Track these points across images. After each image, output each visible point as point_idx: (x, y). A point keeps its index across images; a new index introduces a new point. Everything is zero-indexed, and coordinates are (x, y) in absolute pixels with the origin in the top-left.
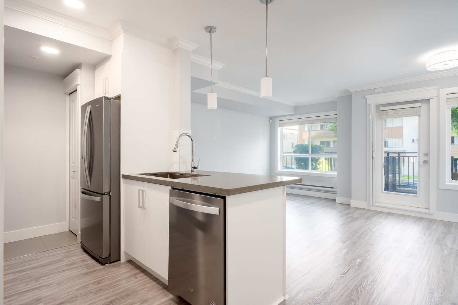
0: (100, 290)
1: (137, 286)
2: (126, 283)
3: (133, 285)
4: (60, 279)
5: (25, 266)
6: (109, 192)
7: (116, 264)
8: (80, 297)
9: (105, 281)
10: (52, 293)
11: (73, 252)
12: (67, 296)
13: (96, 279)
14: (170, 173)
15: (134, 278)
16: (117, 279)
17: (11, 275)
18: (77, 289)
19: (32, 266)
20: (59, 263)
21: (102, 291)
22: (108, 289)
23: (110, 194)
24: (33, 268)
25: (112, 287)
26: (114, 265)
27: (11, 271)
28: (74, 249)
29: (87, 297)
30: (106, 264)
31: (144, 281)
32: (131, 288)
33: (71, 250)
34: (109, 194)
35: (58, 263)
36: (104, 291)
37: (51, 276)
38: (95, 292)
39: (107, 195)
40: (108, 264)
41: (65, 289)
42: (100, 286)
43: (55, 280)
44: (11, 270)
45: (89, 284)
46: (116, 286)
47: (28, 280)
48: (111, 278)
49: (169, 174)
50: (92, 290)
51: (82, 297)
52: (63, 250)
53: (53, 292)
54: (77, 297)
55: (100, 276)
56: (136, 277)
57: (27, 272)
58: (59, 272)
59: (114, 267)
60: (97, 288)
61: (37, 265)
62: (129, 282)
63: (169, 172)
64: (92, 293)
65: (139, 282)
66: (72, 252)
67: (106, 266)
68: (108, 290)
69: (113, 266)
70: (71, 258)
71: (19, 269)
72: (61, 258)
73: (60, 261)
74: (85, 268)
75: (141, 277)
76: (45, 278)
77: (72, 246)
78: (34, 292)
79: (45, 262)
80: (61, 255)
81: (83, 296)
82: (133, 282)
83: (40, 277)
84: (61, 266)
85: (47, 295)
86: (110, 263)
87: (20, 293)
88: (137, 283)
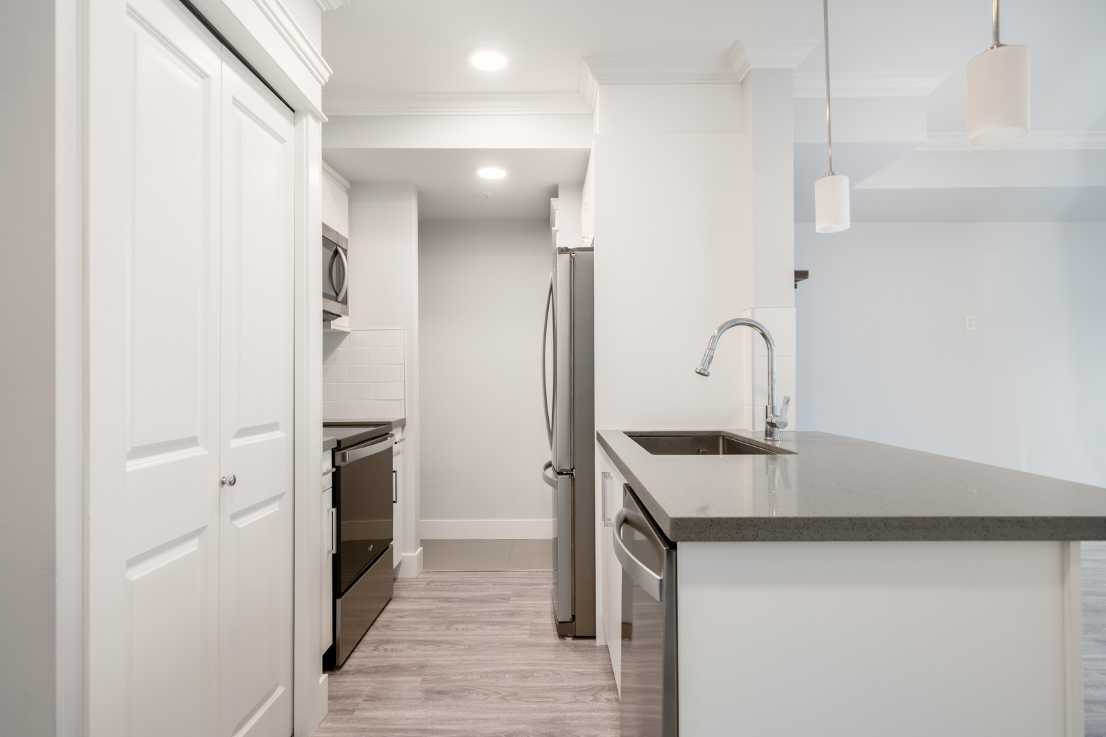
0: (515, 694)
1: (583, 722)
2: (568, 702)
3: (579, 714)
4: (478, 637)
5: (457, 590)
6: (572, 470)
7: (585, 645)
8: (475, 694)
9: (537, 677)
10: (447, 663)
11: (535, 589)
12: (461, 681)
13: (526, 665)
14: (723, 434)
15: (591, 698)
16: (560, 684)
17: (429, 601)
18: (484, 672)
19: (464, 595)
20: (501, 604)
21: (516, 699)
22: (527, 699)
23: (574, 474)
24: (462, 600)
25: (538, 700)
26: (578, 646)
27: (435, 594)
28: (542, 582)
29: (484, 700)
30: (567, 636)
31: (606, 714)
32: (567, 722)
33: (536, 582)
34: (572, 474)
35: (500, 602)
36: (518, 702)
37: (471, 626)
38: (504, 694)
39: (568, 476)
40: (571, 639)
41: (468, 664)
42: (521, 684)
43: (470, 637)
44: (435, 592)
45: (508, 672)
46: (546, 699)
47: (440, 620)
48: (552, 674)
49: (723, 436)
50: (503, 687)
51: (479, 694)
52: (526, 578)
53: (451, 661)
54: (472, 690)
55: (537, 662)
56: (598, 696)
57: (449, 603)
58: (488, 621)
59: (576, 649)
60: (514, 687)
61: (471, 594)
62: (577, 702)
63: (720, 432)
64: (499, 694)
65: (594, 714)
66: (535, 587)
67: (564, 641)
68: (527, 701)
69: (575, 647)
70: (524, 600)
71: (445, 594)
72: (510, 593)
73: (504, 599)
74: (528, 632)
75: (609, 700)
76: (460, 627)
77: (544, 574)
78: (430, 647)
79: (485, 593)
80: (516, 587)
81: (481, 694)
82: (584, 705)
83: (457, 622)
84: (499, 611)
85: (440, 663)
86: (575, 637)
87: (415, 641)
88: (587, 714)
